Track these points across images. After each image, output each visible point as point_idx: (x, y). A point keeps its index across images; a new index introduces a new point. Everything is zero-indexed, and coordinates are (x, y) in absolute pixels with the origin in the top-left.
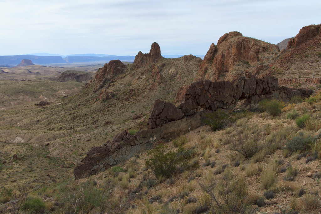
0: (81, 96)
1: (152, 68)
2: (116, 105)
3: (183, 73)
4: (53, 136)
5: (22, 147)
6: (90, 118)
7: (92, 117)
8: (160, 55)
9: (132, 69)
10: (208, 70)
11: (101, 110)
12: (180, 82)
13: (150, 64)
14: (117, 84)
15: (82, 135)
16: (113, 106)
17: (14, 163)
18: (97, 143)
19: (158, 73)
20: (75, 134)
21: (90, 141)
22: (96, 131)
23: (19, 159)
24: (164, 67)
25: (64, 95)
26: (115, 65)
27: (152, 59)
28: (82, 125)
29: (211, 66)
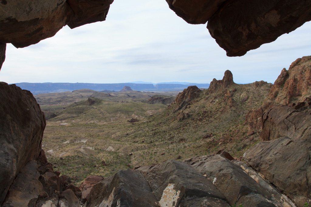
0: (163, 116)
1: (225, 93)
2: (190, 124)
3: (254, 97)
4: (136, 147)
5: (111, 155)
6: (168, 135)
7: (169, 134)
8: (232, 81)
9: (207, 94)
10: (278, 94)
11: (177, 129)
12: (251, 106)
13: (223, 89)
14: (193, 107)
15: (158, 149)
16: (188, 125)
17: (101, 168)
18: (170, 157)
19: (230, 97)
20: (153, 148)
21: (164, 155)
22: (170, 146)
23: (106, 165)
24: (236, 92)
25: (151, 114)
26: (193, 90)
27: (225, 85)
28: (160, 140)
29: (281, 90)
